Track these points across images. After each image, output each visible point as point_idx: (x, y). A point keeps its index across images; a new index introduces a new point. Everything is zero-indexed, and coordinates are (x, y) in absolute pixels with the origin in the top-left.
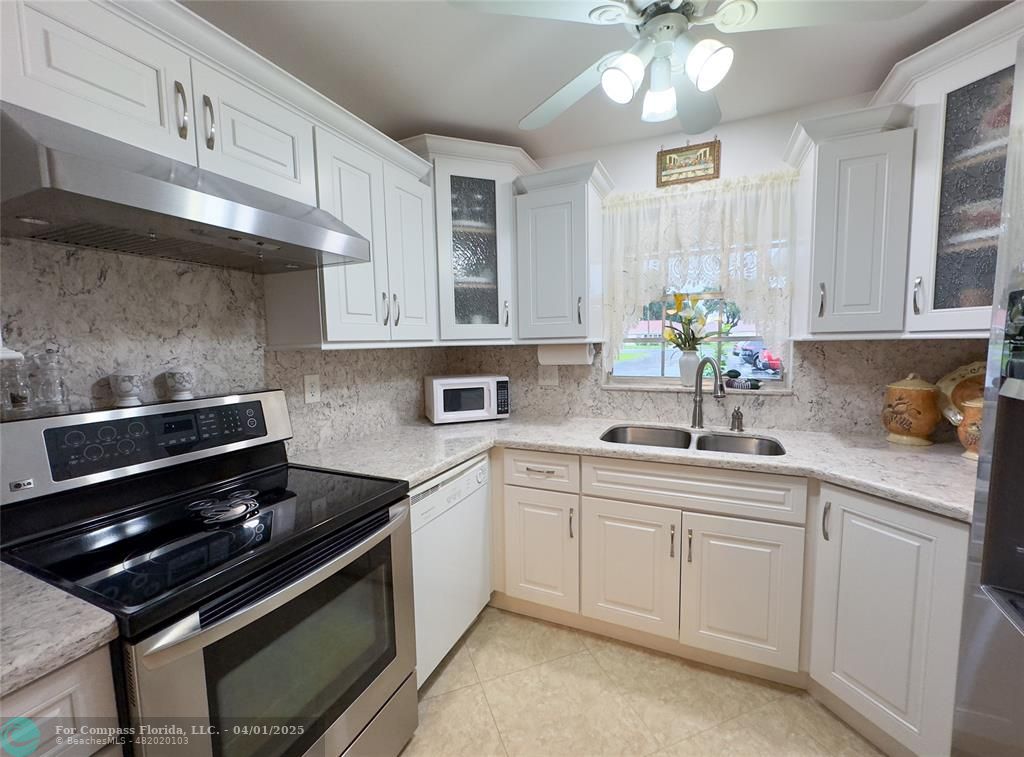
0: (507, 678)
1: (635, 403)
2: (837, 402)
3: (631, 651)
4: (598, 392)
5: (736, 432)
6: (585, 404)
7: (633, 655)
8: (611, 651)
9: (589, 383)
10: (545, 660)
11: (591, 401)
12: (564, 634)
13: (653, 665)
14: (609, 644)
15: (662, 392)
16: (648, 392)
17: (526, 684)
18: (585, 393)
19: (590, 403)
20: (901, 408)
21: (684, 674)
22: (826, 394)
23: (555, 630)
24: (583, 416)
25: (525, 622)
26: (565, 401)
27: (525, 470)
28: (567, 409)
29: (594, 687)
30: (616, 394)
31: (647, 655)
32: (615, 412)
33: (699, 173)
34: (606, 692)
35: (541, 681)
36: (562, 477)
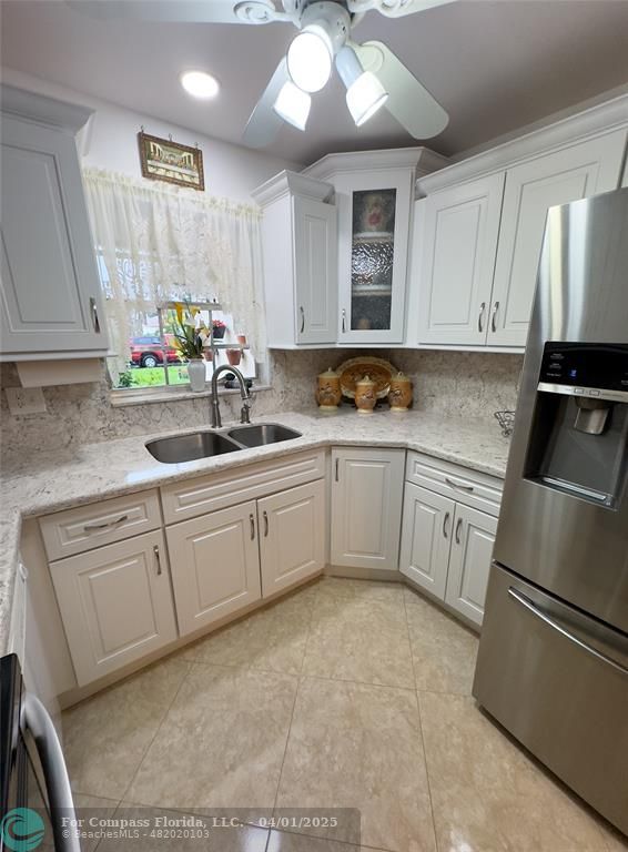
0: (147, 763)
1: (154, 415)
2: (294, 390)
3: (226, 632)
4: (108, 410)
5: (246, 424)
6: (92, 428)
7: (229, 634)
8: (211, 646)
9: (94, 403)
10: (167, 707)
11: (101, 423)
12: (162, 669)
13: (247, 629)
14: (206, 643)
15: (178, 400)
16: (165, 402)
17: (171, 746)
18: (90, 417)
19: (99, 425)
20: (329, 389)
21: (268, 618)
22: (289, 386)
23: (149, 674)
24: (91, 442)
25: (111, 696)
26: (61, 429)
27: (83, 531)
28: (67, 437)
29: (226, 685)
30: (130, 410)
31: (237, 626)
32: (132, 429)
33: (187, 179)
34: (238, 680)
35: (181, 728)
36: (138, 518)
